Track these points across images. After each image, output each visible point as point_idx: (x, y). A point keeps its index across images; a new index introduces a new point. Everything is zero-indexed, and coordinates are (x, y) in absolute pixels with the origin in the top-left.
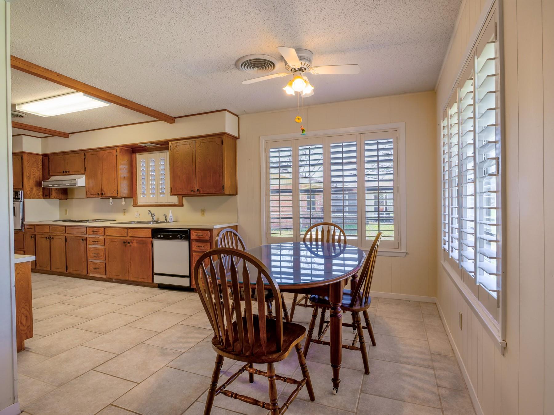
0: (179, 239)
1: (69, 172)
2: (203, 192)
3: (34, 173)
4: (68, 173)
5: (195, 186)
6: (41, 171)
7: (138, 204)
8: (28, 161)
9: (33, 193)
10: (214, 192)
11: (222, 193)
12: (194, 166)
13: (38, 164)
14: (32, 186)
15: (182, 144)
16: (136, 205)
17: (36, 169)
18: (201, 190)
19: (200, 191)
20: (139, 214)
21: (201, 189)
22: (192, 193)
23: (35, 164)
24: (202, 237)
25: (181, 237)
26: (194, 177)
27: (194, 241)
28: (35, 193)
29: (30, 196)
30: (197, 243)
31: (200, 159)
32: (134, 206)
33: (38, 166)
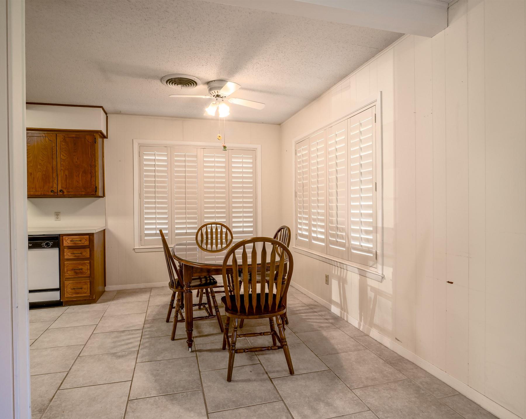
0: (44, 248)
2: (68, 192)
5: (55, 186)
10: (84, 194)
11: (94, 195)
12: (55, 163)
15: (35, 135)
18: (65, 191)
19: (63, 192)
21: (65, 189)
22: (52, 194)
24: (80, 242)
25: (47, 244)
26: (55, 175)
27: (66, 248)
30: (71, 250)
31: (63, 155)
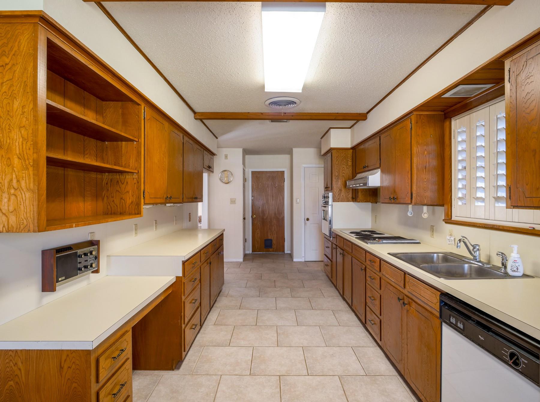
1: (368, 167)
3: (344, 172)
4: (367, 169)
6: (351, 168)
7: (452, 219)
8: (337, 158)
9: (342, 195)
13: (348, 161)
14: (341, 187)
16: (449, 220)
17: (345, 167)
20: (452, 239)
23: (345, 161)
28: (344, 196)
29: (338, 199)
32: (446, 223)
33: (348, 163)
